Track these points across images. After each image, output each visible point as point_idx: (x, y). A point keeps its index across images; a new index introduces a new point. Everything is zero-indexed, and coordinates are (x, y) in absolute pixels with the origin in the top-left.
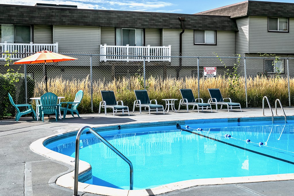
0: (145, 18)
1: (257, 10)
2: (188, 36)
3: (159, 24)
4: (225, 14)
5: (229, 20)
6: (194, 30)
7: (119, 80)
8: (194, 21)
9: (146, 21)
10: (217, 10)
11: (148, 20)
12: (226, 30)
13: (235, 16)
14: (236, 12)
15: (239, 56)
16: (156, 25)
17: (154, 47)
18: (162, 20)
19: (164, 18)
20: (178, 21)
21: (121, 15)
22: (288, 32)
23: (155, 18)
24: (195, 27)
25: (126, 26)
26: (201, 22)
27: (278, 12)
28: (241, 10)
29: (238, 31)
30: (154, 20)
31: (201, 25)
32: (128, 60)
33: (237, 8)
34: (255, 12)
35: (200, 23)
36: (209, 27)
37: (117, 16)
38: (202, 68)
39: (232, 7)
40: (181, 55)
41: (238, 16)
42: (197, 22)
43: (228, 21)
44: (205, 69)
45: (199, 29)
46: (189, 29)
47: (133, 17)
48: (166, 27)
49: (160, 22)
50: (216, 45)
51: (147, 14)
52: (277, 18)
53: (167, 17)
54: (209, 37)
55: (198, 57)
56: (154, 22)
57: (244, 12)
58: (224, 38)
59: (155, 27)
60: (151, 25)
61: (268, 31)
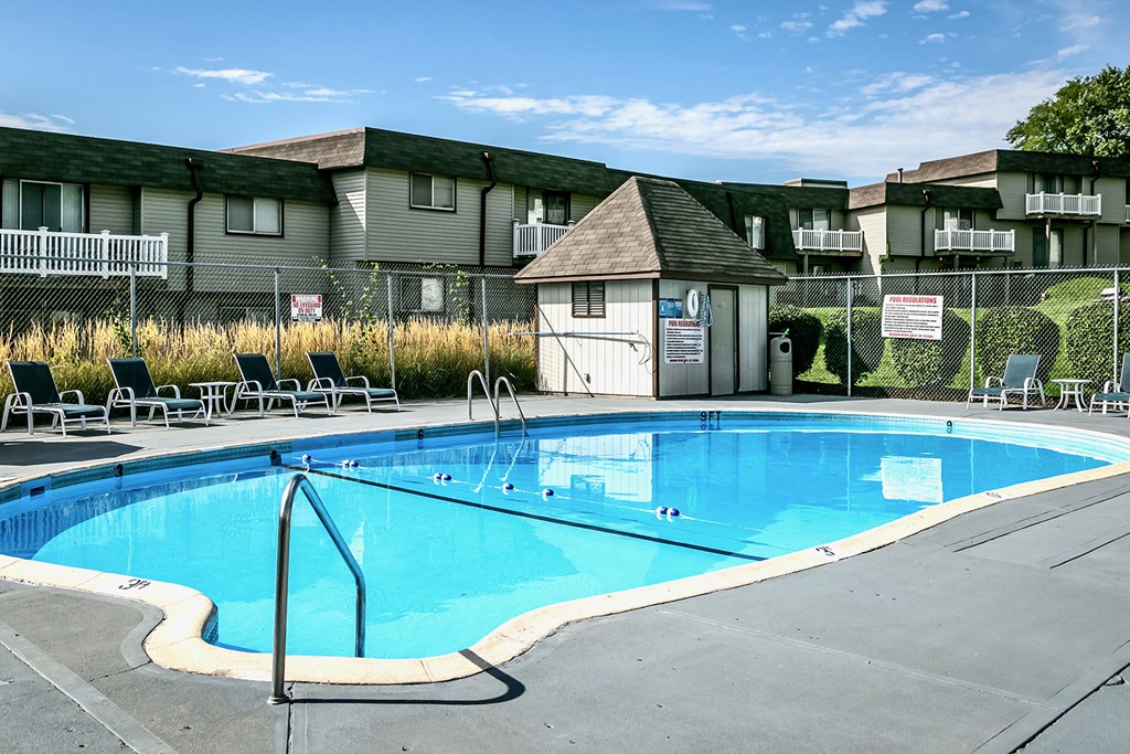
0: (90, 153)
1: (386, 151)
2: (211, 212)
3: (134, 173)
4: (302, 157)
5: (314, 172)
6: (228, 197)
7: (54, 329)
8: (228, 172)
9: (97, 164)
10: (280, 147)
11: (100, 160)
12: (310, 198)
13: (330, 165)
14: (334, 154)
15: (377, 267)
16: (125, 177)
17: (119, 237)
18: (140, 164)
19: (146, 159)
20: (183, 168)
21: (22, 140)
22: (455, 212)
23: (119, 156)
24: (230, 187)
25: (35, 174)
26: (246, 174)
27: (435, 162)
28: (346, 149)
29: (337, 203)
30: (117, 161)
31: (245, 183)
32: (44, 271)
33: (336, 145)
34: (381, 156)
35: (243, 178)
36: (266, 189)
37: (7, 144)
38: (286, 298)
39: (320, 140)
40: (190, 259)
41: (339, 164)
42: (235, 173)
43: (311, 177)
44: (294, 300)
45: (242, 192)
46: (214, 191)
47: (58, 150)
48: (153, 184)
49: (135, 168)
50: (282, 237)
51: (99, 145)
52: (430, 178)
53: (153, 155)
54: (264, 216)
55: (277, 269)
56: (119, 166)
57: (355, 156)
58: (302, 219)
59: (122, 181)
60: (110, 175)
61: (411, 208)
